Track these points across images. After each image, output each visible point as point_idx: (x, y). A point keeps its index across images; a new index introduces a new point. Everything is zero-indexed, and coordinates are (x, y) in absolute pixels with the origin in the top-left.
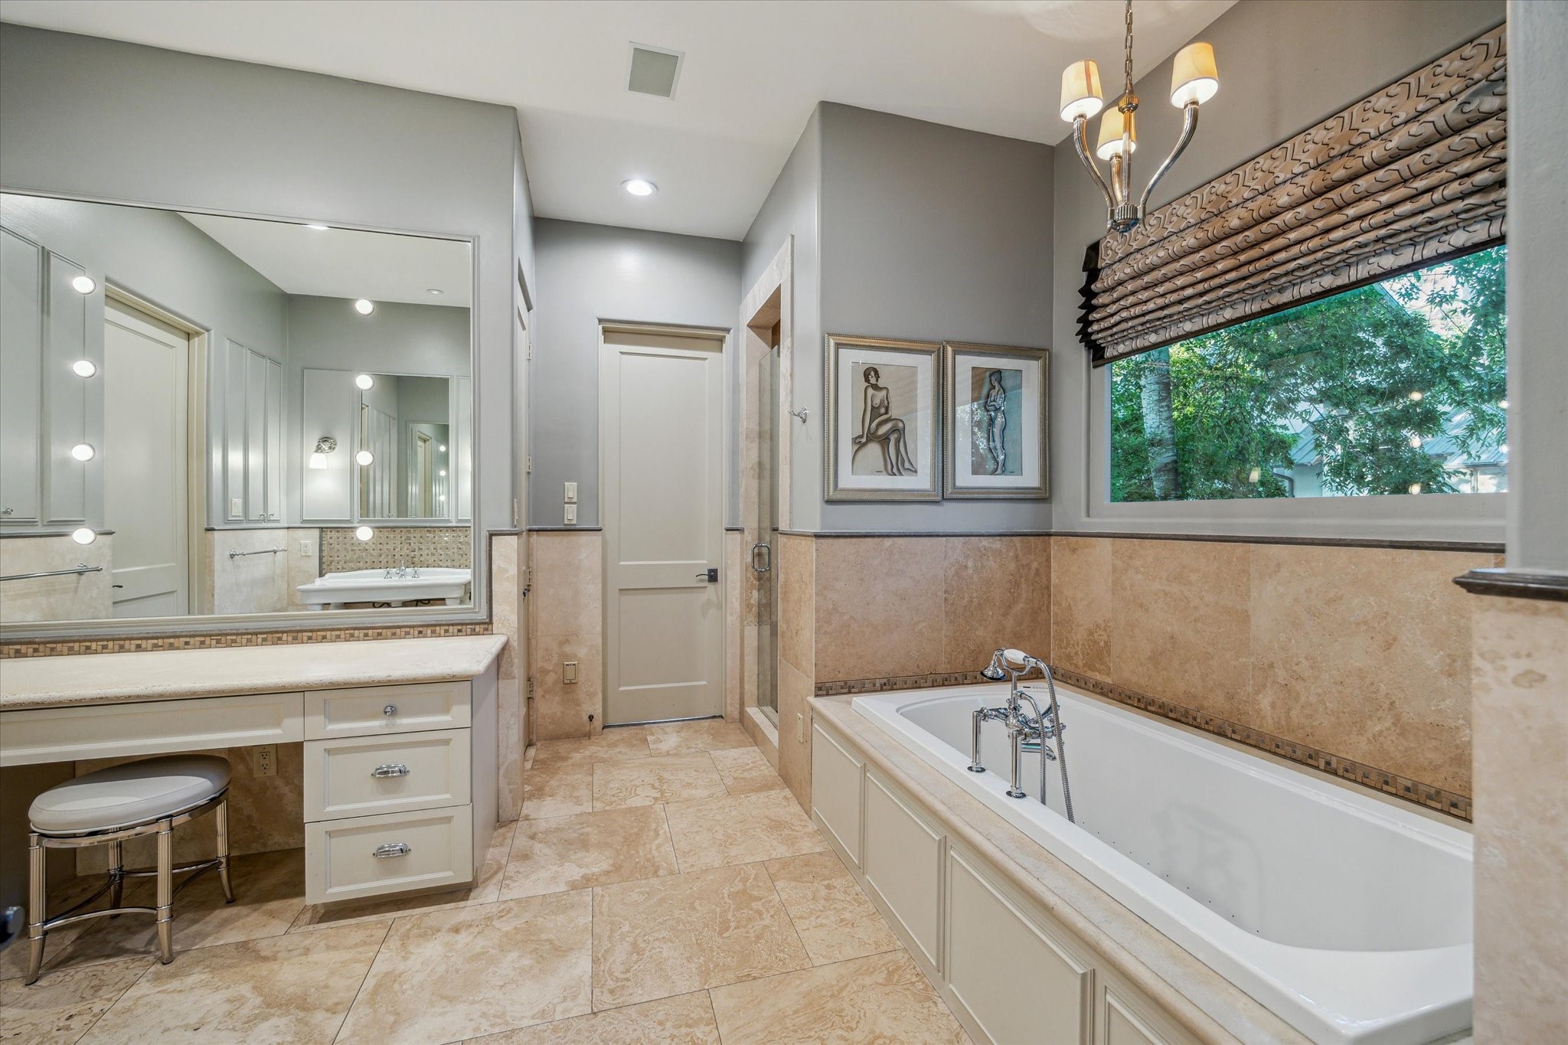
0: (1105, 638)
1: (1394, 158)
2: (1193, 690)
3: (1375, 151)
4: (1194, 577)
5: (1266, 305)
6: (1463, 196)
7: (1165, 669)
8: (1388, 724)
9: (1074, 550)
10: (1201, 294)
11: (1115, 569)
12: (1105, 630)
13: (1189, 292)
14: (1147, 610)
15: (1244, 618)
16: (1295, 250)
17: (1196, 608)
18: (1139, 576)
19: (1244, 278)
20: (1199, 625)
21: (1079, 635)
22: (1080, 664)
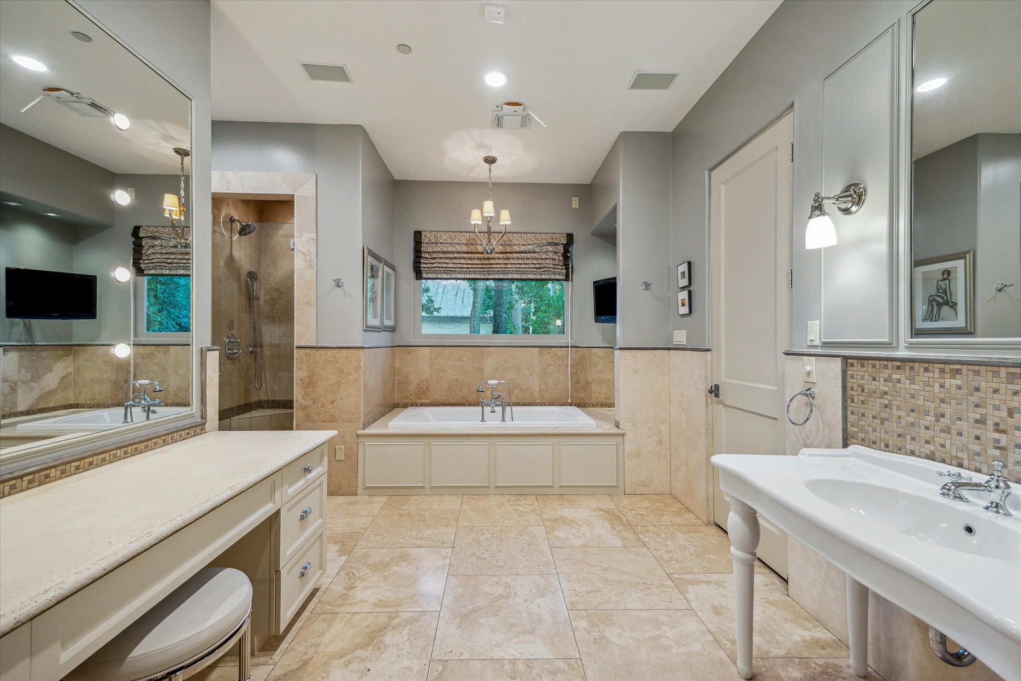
0: (427, 385)
1: (520, 253)
2: (465, 396)
3: (516, 248)
4: (465, 359)
5: (485, 277)
6: (533, 268)
7: (454, 391)
8: (519, 390)
9: (409, 353)
10: (468, 268)
11: (431, 359)
12: (427, 382)
13: (465, 266)
14: (446, 372)
15: (482, 370)
16: (499, 266)
17: (466, 369)
18: (443, 360)
19: (482, 268)
20: (467, 374)
21: (413, 387)
22: (413, 398)
